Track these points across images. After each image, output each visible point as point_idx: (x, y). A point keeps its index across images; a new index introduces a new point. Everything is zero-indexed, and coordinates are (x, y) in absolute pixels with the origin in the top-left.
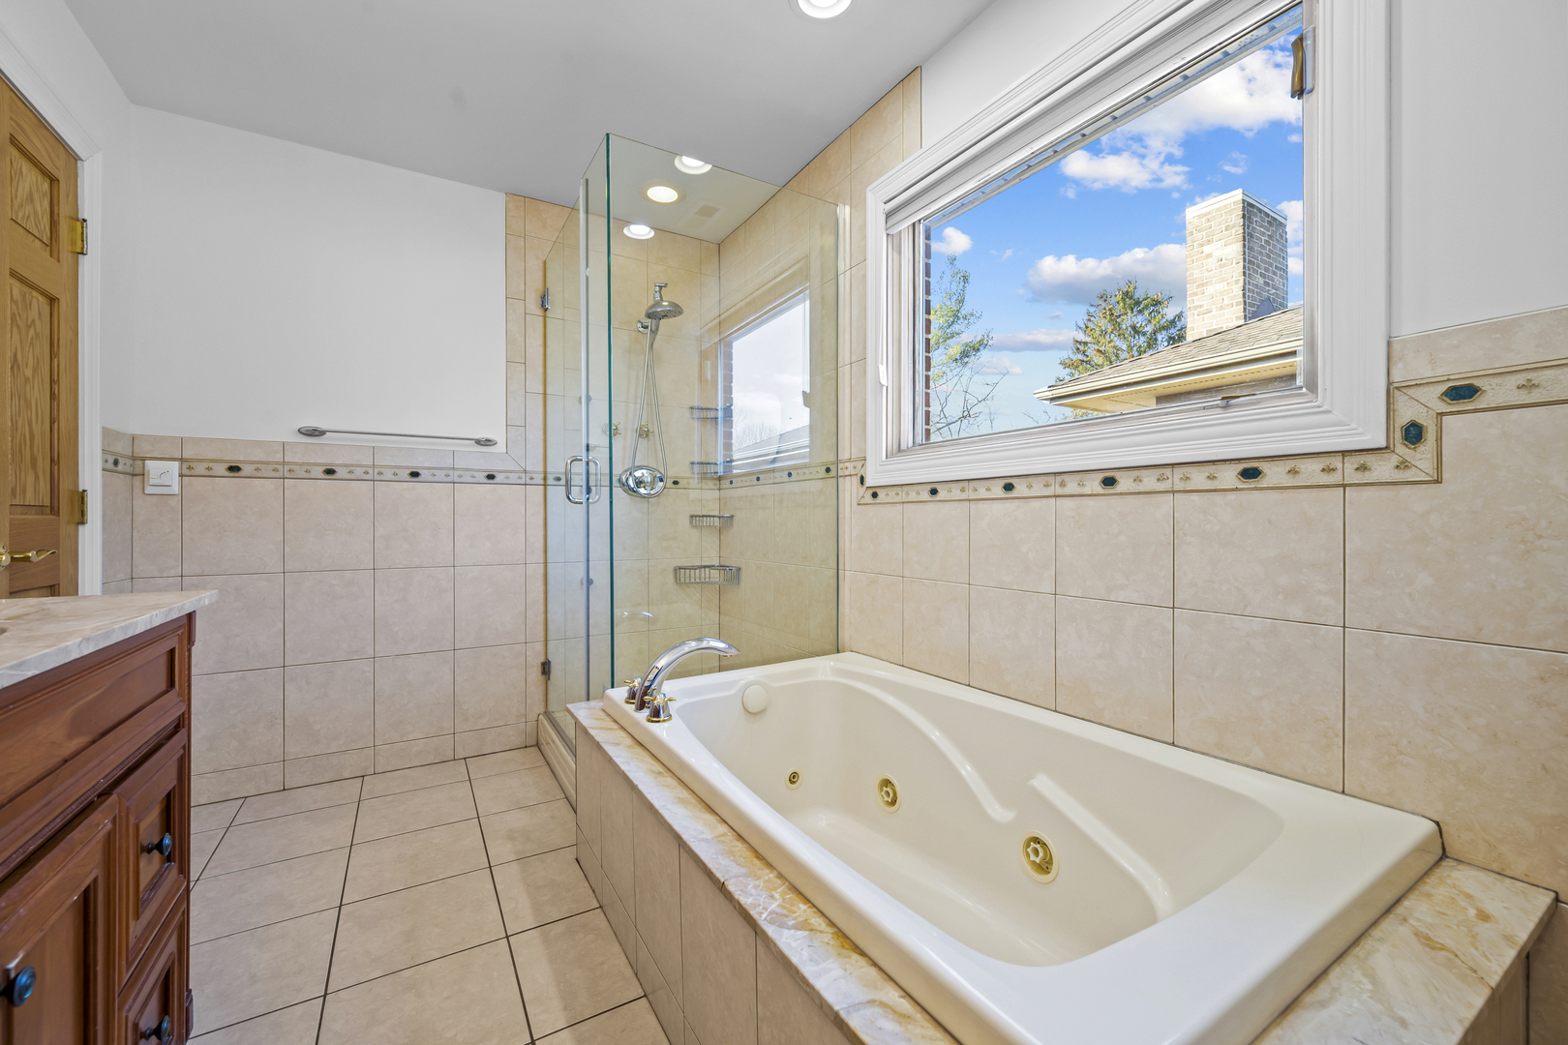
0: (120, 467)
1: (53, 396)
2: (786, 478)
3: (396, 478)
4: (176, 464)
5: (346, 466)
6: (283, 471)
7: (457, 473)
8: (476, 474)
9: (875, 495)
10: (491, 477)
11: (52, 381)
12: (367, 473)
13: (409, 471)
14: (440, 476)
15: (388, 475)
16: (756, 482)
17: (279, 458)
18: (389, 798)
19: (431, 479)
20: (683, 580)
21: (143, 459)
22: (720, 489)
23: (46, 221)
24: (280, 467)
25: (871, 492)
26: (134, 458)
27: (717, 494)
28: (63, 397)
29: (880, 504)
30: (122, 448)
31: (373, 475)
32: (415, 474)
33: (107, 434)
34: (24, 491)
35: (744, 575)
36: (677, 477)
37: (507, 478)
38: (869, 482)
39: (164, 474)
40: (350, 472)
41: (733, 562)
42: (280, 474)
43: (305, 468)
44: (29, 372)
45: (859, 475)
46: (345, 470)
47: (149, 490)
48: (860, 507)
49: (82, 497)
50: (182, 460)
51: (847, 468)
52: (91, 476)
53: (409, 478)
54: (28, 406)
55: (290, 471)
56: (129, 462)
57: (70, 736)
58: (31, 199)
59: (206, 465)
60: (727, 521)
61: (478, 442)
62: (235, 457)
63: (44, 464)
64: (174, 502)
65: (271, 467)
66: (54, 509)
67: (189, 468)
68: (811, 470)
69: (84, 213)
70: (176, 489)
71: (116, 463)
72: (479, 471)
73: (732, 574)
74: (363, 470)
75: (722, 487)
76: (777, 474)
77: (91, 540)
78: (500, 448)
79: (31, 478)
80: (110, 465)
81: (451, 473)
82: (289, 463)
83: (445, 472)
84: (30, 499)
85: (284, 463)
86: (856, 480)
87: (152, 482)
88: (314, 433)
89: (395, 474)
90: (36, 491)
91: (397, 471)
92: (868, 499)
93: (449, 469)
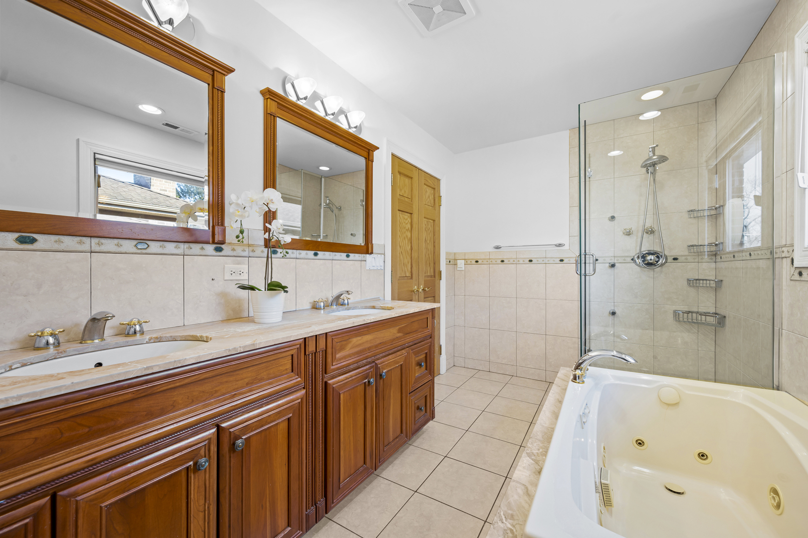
0: (451, 263)
1: (434, 246)
2: (748, 257)
3: (524, 263)
4: (464, 261)
5: (508, 259)
6: (489, 262)
7: (547, 260)
8: (555, 259)
9: (800, 274)
10: (562, 260)
11: (434, 242)
12: (514, 261)
13: (529, 260)
14: (540, 261)
15: (521, 262)
16: (733, 259)
17: (488, 257)
18: (515, 386)
19: (537, 262)
20: (681, 319)
21: (457, 260)
22: (715, 262)
23: (433, 201)
24: (488, 260)
25: (798, 271)
26: (455, 260)
27: (713, 265)
28: (436, 247)
29: (804, 281)
30: (452, 257)
31: (516, 262)
32: (531, 261)
33: (447, 254)
34: (427, 272)
35: (727, 320)
36: (677, 256)
37: (569, 260)
38: (796, 264)
39: (461, 263)
40: (509, 261)
41: (722, 312)
42: (488, 263)
43: (495, 260)
44: (428, 242)
45: (791, 258)
46: (508, 260)
47: (458, 269)
48: (792, 282)
49: (440, 272)
50: (465, 259)
51: (783, 252)
52: (443, 267)
53: (528, 262)
54: (428, 250)
55: (491, 261)
56: (453, 261)
57: (398, 333)
58: (429, 197)
59: (470, 261)
60: (719, 283)
61: (556, 245)
62: (477, 258)
63: (432, 265)
64: (463, 272)
65: (486, 260)
66: (435, 277)
67: (467, 262)
68: (762, 252)
69: (441, 195)
70: (463, 269)
71: (450, 262)
72: (556, 258)
73: (722, 320)
74: (513, 260)
75: (717, 260)
76: (744, 254)
77: (443, 284)
78: (566, 247)
79: (429, 268)
80: (448, 263)
81: (545, 259)
82: (491, 259)
83: (542, 259)
84: (429, 274)
85: (490, 259)
86: (789, 260)
87: (458, 266)
88: (498, 248)
89: (524, 261)
90: (430, 272)
91: (524, 260)
92: (797, 277)
93: (543, 258)
